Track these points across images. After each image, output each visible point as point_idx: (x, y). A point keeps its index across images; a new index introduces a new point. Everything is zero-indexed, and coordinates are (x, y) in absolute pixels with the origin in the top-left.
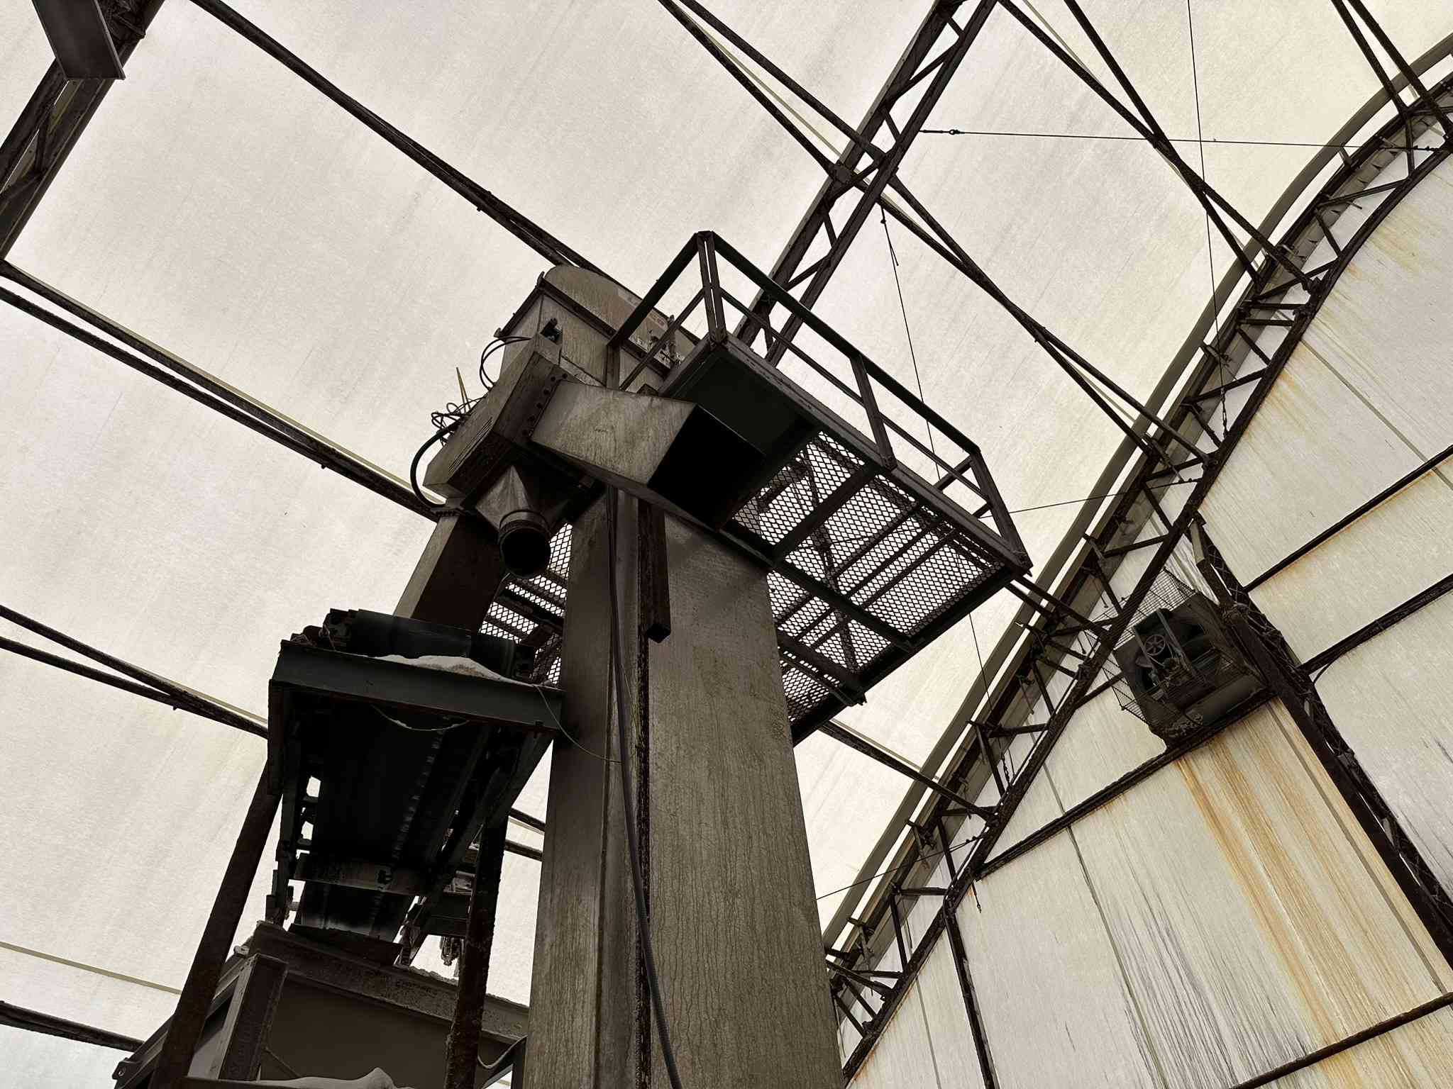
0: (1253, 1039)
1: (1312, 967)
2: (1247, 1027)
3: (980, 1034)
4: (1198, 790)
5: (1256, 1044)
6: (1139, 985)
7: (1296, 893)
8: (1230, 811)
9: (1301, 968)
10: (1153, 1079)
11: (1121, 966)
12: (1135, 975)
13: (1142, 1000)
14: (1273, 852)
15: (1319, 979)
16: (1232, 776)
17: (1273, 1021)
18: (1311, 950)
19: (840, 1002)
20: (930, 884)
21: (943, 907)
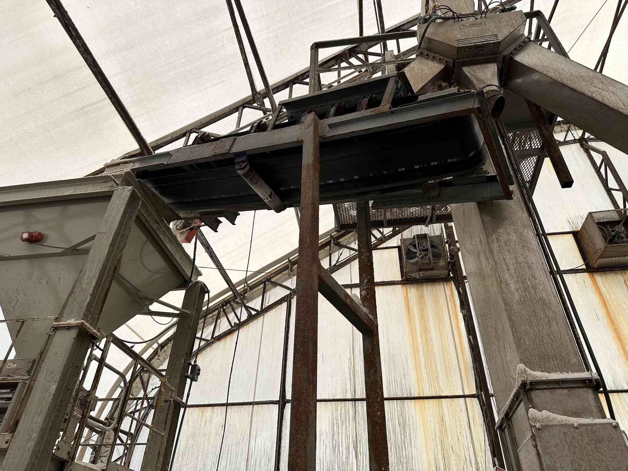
0: (393, 384)
1: (423, 370)
2: (393, 380)
3: (287, 345)
4: (407, 298)
5: (394, 386)
6: (358, 351)
7: (428, 345)
8: (415, 309)
9: (420, 369)
10: (351, 384)
11: (354, 344)
12: (357, 348)
13: (357, 357)
14: (425, 330)
15: (425, 375)
16: (421, 299)
17: (403, 382)
18: (426, 364)
19: (224, 310)
20: (285, 284)
21: (288, 294)
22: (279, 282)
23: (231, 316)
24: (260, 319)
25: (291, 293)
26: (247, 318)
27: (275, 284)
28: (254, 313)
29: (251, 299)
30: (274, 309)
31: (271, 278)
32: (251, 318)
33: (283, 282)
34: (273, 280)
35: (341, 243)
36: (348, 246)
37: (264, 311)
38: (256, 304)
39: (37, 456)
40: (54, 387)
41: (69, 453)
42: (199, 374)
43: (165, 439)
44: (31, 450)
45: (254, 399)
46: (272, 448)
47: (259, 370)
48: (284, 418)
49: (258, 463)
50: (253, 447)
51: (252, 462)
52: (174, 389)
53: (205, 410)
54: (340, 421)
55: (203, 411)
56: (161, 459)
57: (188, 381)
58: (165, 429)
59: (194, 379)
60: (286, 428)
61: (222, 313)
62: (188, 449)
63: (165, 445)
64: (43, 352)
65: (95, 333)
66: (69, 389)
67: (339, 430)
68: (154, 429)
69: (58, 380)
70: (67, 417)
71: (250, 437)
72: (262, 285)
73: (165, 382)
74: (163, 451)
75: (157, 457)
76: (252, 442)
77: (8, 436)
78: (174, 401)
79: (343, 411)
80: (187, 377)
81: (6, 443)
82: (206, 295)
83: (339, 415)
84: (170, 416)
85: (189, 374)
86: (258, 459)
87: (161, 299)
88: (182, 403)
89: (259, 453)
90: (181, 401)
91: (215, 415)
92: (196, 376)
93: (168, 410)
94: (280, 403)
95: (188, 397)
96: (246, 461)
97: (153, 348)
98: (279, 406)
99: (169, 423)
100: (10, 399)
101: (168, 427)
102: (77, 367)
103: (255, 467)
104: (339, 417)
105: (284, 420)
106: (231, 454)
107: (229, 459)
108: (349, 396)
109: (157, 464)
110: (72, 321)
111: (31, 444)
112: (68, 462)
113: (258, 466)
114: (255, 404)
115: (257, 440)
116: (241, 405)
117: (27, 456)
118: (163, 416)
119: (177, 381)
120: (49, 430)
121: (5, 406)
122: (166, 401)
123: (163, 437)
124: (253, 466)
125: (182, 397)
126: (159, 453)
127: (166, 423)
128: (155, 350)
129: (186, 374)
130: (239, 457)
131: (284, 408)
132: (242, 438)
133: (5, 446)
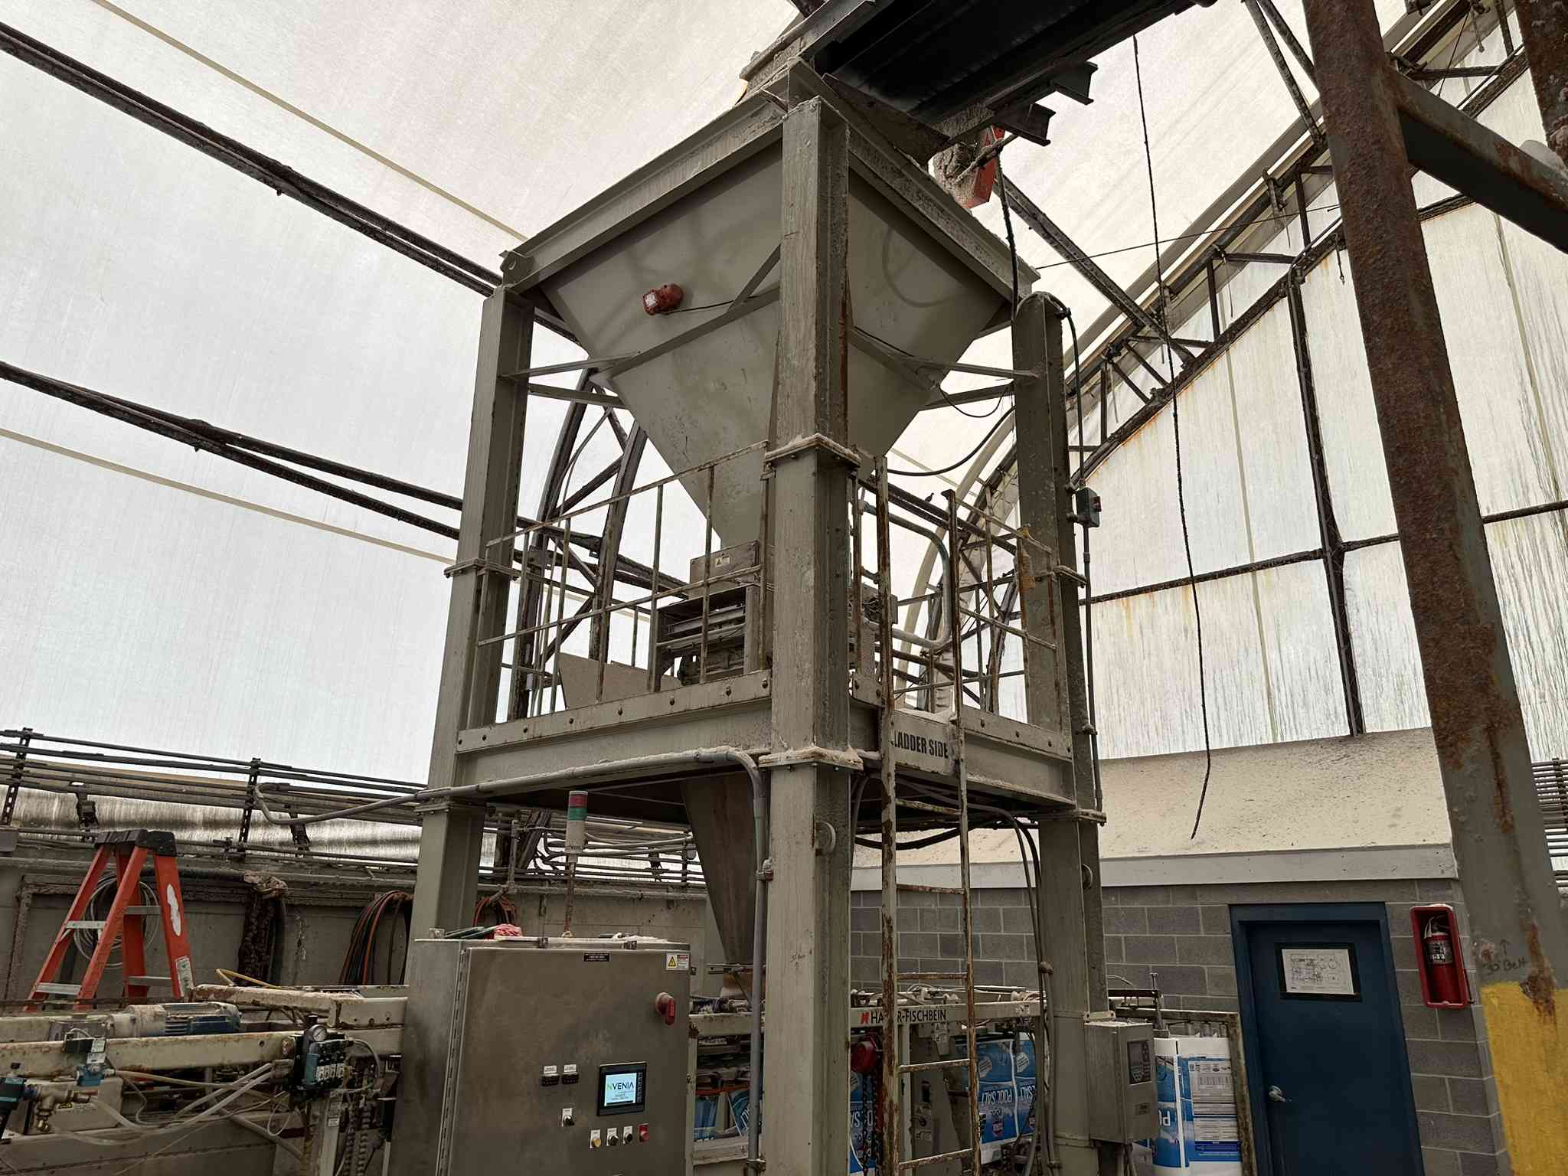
3: (1315, 410)
6: (1547, 375)
10: (1538, 469)
11: (1527, 354)
12: (1544, 365)
13: (1547, 390)
19: (1116, 367)
20: (1269, 250)
21: (1286, 276)
22: (1249, 251)
23: (1139, 376)
24: (1220, 364)
25: (1293, 271)
26: (1182, 370)
27: (1240, 260)
28: (1197, 352)
29: (1182, 320)
30: (1254, 328)
31: (1223, 248)
32: (1193, 367)
33: (1263, 245)
34: (1230, 250)
35: (1431, 67)
36: (1458, 66)
37: (1225, 339)
38: (1198, 328)
39: (825, 705)
40: (810, 575)
41: (878, 694)
42: (1098, 509)
43: (1062, 655)
44: (811, 694)
45: (1252, 556)
46: (1327, 660)
47: (1250, 488)
48: (1345, 587)
49: (1299, 699)
50: (1276, 668)
51: (1281, 698)
52: (1049, 550)
53: (1131, 604)
54: (1518, 568)
55: (1128, 605)
56: (1065, 695)
57: (1078, 528)
58: (1054, 634)
59: (1089, 523)
60: (1358, 611)
61: (1113, 375)
62: (1114, 691)
63: (1063, 668)
64: (767, 516)
65: (849, 456)
66: (838, 576)
67: (1519, 593)
68: (1032, 637)
69: (812, 558)
70: (853, 640)
71: (1262, 643)
72: (1204, 274)
73: (1026, 537)
74: (1064, 682)
75: (1055, 693)
76: (1273, 655)
77: (763, 676)
78: (1058, 574)
79: (1525, 542)
80: (1073, 520)
81: (765, 686)
82: (1065, 322)
83: (1513, 552)
84: (1058, 609)
85: (1075, 513)
86: (1297, 690)
87: (964, 360)
88: (1077, 576)
89: (1296, 677)
90: (1073, 574)
91: (1160, 610)
92: (1092, 515)
93: (1050, 595)
94: (1328, 555)
95: (1087, 562)
96: (1265, 697)
97: (973, 494)
98: (1326, 563)
99: (1059, 622)
100: (741, 620)
101: (1060, 631)
102: (838, 530)
103: (1293, 707)
104: (1515, 559)
105: (1347, 593)
106: (1223, 687)
107: (1220, 700)
108: (1541, 501)
109: (1059, 706)
110: (799, 441)
111: (808, 683)
112: (883, 709)
113: (1301, 704)
114: (1259, 569)
115: (1283, 648)
116: (1220, 577)
117: (808, 702)
118: (1043, 610)
119: (1053, 533)
120: (829, 657)
121: (738, 634)
122: (1040, 580)
123: (1055, 651)
124: (1287, 707)
125: (1073, 565)
126: (1057, 685)
127: (1053, 623)
128: (979, 498)
129: (1068, 515)
130: (1246, 692)
131: (1341, 564)
132: (1242, 650)
133: (765, 692)
